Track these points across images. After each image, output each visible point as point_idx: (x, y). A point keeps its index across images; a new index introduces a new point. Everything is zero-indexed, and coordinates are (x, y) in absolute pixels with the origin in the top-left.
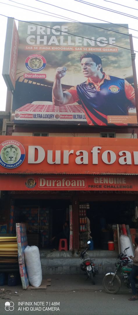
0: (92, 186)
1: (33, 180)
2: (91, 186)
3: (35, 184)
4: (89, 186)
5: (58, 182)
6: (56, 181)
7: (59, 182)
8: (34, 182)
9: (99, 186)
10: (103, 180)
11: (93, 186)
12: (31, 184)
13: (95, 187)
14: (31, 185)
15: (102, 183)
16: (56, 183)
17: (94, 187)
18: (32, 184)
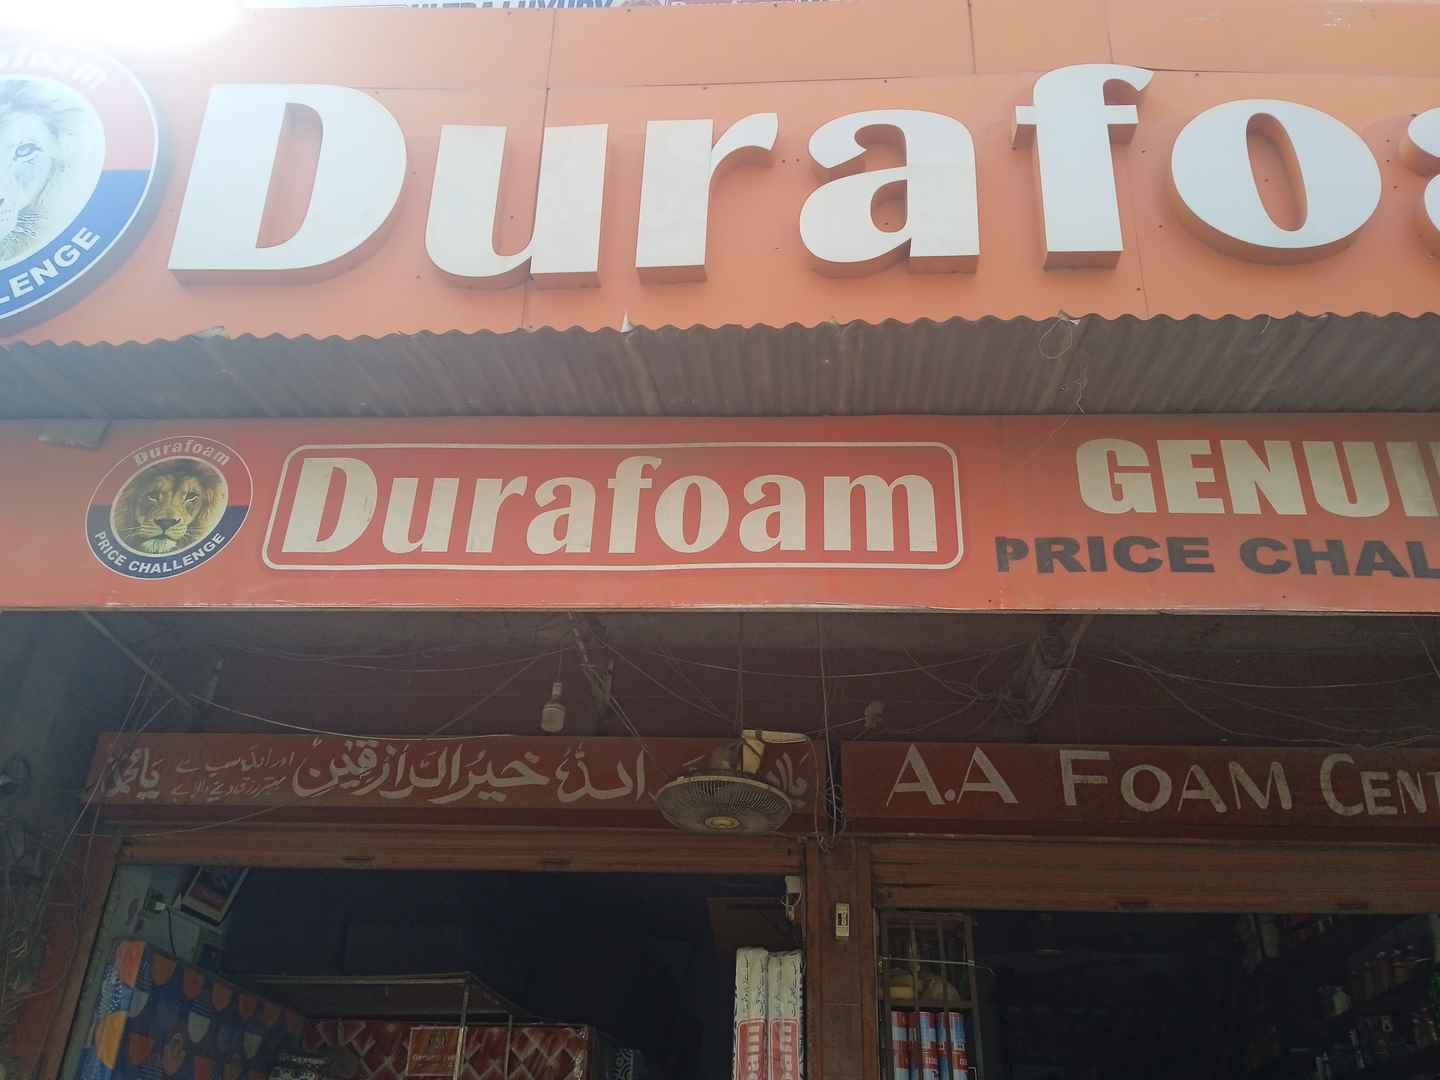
0: (1054, 553)
1: (208, 482)
2: (1043, 545)
3: (227, 527)
4: (1008, 550)
5: (544, 494)
6: (519, 485)
7: (563, 497)
8: (206, 505)
9: (1161, 553)
10: (1221, 473)
11: (1073, 547)
12: (166, 523)
13: (1099, 565)
14: (163, 537)
15: (1215, 506)
16: (516, 515)
17: (1083, 557)
18: (180, 531)
